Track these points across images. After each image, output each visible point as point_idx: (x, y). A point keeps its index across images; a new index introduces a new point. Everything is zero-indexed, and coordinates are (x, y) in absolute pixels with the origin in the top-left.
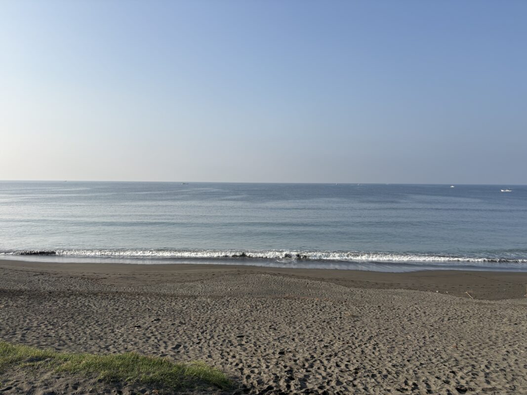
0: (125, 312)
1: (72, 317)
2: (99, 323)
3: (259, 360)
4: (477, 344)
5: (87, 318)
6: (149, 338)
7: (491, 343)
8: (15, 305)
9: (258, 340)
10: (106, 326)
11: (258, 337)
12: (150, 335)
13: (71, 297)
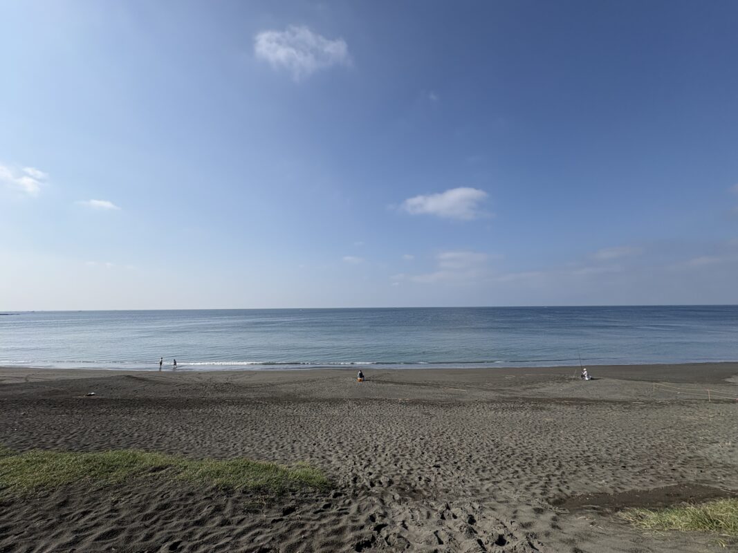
0: (246, 416)
1: (202, 422)
2: (224, 427)
3: (354, 457)
4: (527, 434)
5: (215, 422)
6: (264, 439)
7: (537, 432)
8: (157, 412)
9: (354, 437)
10: (229, 429)
11: (354, 435)
12: (265, 437)
13: (204, 404)
